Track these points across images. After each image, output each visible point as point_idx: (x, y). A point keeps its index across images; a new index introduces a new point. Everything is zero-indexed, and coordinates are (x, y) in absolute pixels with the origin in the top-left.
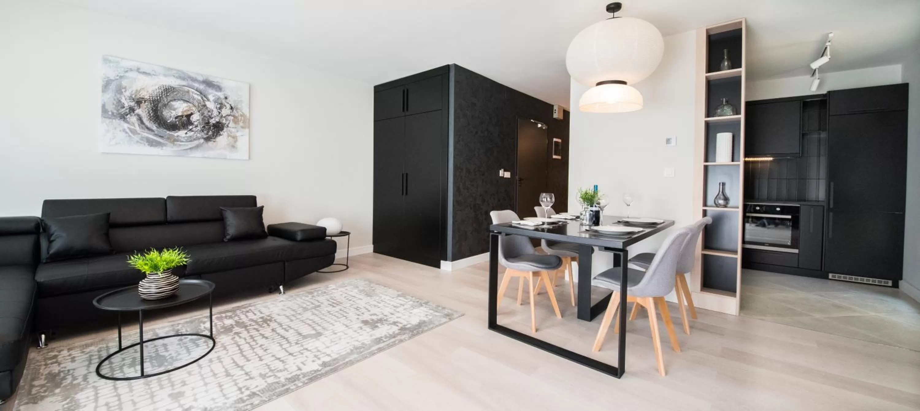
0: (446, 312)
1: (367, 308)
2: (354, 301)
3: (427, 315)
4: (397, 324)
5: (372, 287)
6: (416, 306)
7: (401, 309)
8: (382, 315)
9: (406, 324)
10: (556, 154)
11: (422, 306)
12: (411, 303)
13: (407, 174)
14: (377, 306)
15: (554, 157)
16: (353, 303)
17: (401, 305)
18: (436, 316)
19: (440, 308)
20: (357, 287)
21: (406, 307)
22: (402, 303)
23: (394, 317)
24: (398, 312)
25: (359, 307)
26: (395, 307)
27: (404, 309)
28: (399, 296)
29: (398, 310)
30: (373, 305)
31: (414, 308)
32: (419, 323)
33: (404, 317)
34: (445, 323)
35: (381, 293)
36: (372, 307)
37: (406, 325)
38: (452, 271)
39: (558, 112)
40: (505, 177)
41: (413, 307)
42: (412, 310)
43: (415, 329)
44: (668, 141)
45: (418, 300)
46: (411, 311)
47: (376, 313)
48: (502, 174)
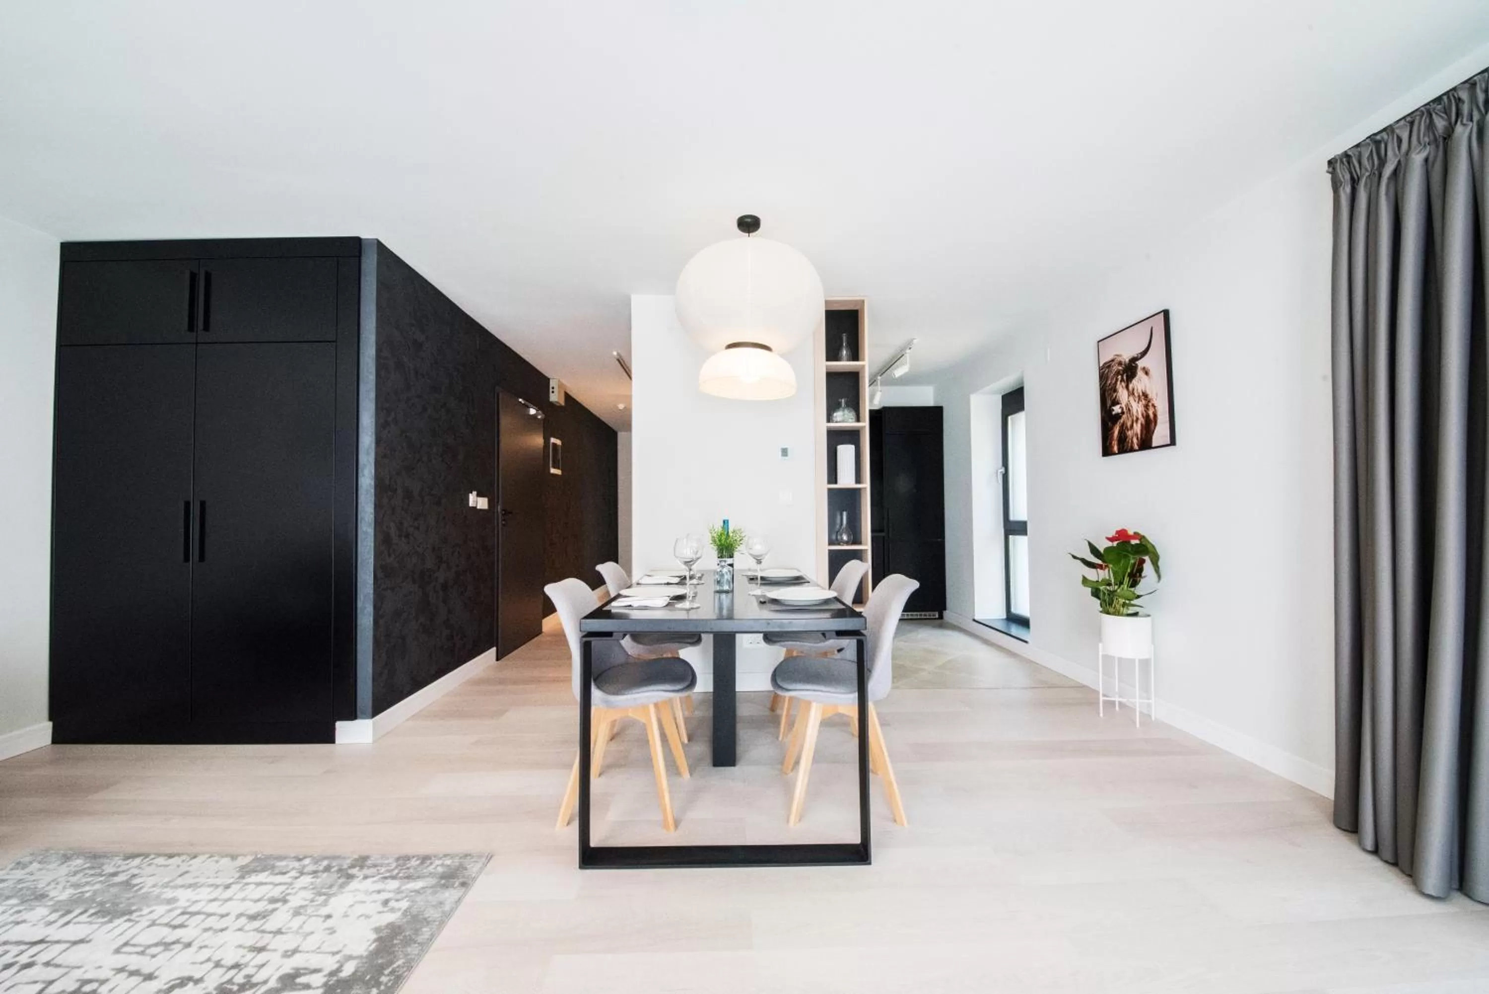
0: (436, 866)
1: (132, 968)
2: (47, 964)
3: (386, 902)
4: (299, 980)
5: (115, 874)
6: (331, 887)
7: (281, 918)
8: (220, 971)
9: (335, 966)
10: (554, 467)
11: (351, 877)
12: (306, 880)
13: (203, 504)
14: (177, 942)
15: (553, 471)
16: (53, 973)
17: (273, 901)
18: (417, 892)
19: (414, 863)
20: (41, 897)
21: (295, 901)
22: (276, 892)
23: (274, 958)
24: (279, 932)
25: (89, 981)
26: (253, 918)
27: (297, 912)
28: (245, 871)
29: (272, 924)
30: (156, 945)
31: (329, 896)
32: (379, 940)
33: (310, 943)
34: (459, 901)
35: (166, 885)
36: (154, 956)
37: (339, 970)
38: (374, 742)
39: (559, 392)
40: (478, 507)
41: (325, 893)
42: (325, 904)
43: (380, 970)
44: (785, 452)
45: (325, 863)
46: (324, 911)
47: (186, 974)
48: (474, 501)
